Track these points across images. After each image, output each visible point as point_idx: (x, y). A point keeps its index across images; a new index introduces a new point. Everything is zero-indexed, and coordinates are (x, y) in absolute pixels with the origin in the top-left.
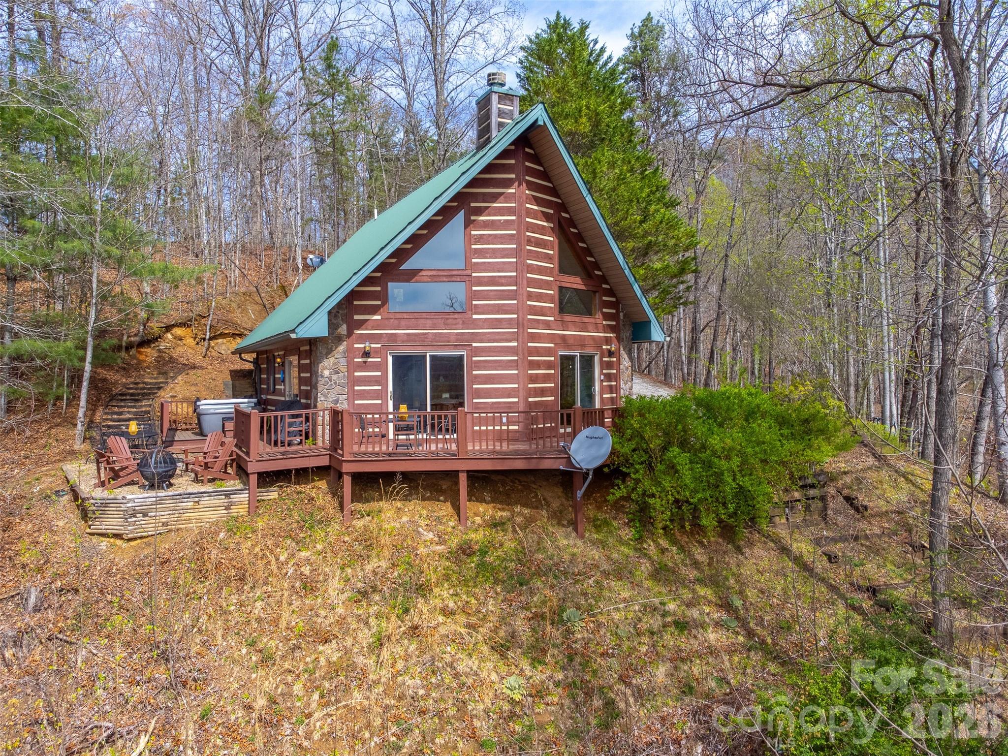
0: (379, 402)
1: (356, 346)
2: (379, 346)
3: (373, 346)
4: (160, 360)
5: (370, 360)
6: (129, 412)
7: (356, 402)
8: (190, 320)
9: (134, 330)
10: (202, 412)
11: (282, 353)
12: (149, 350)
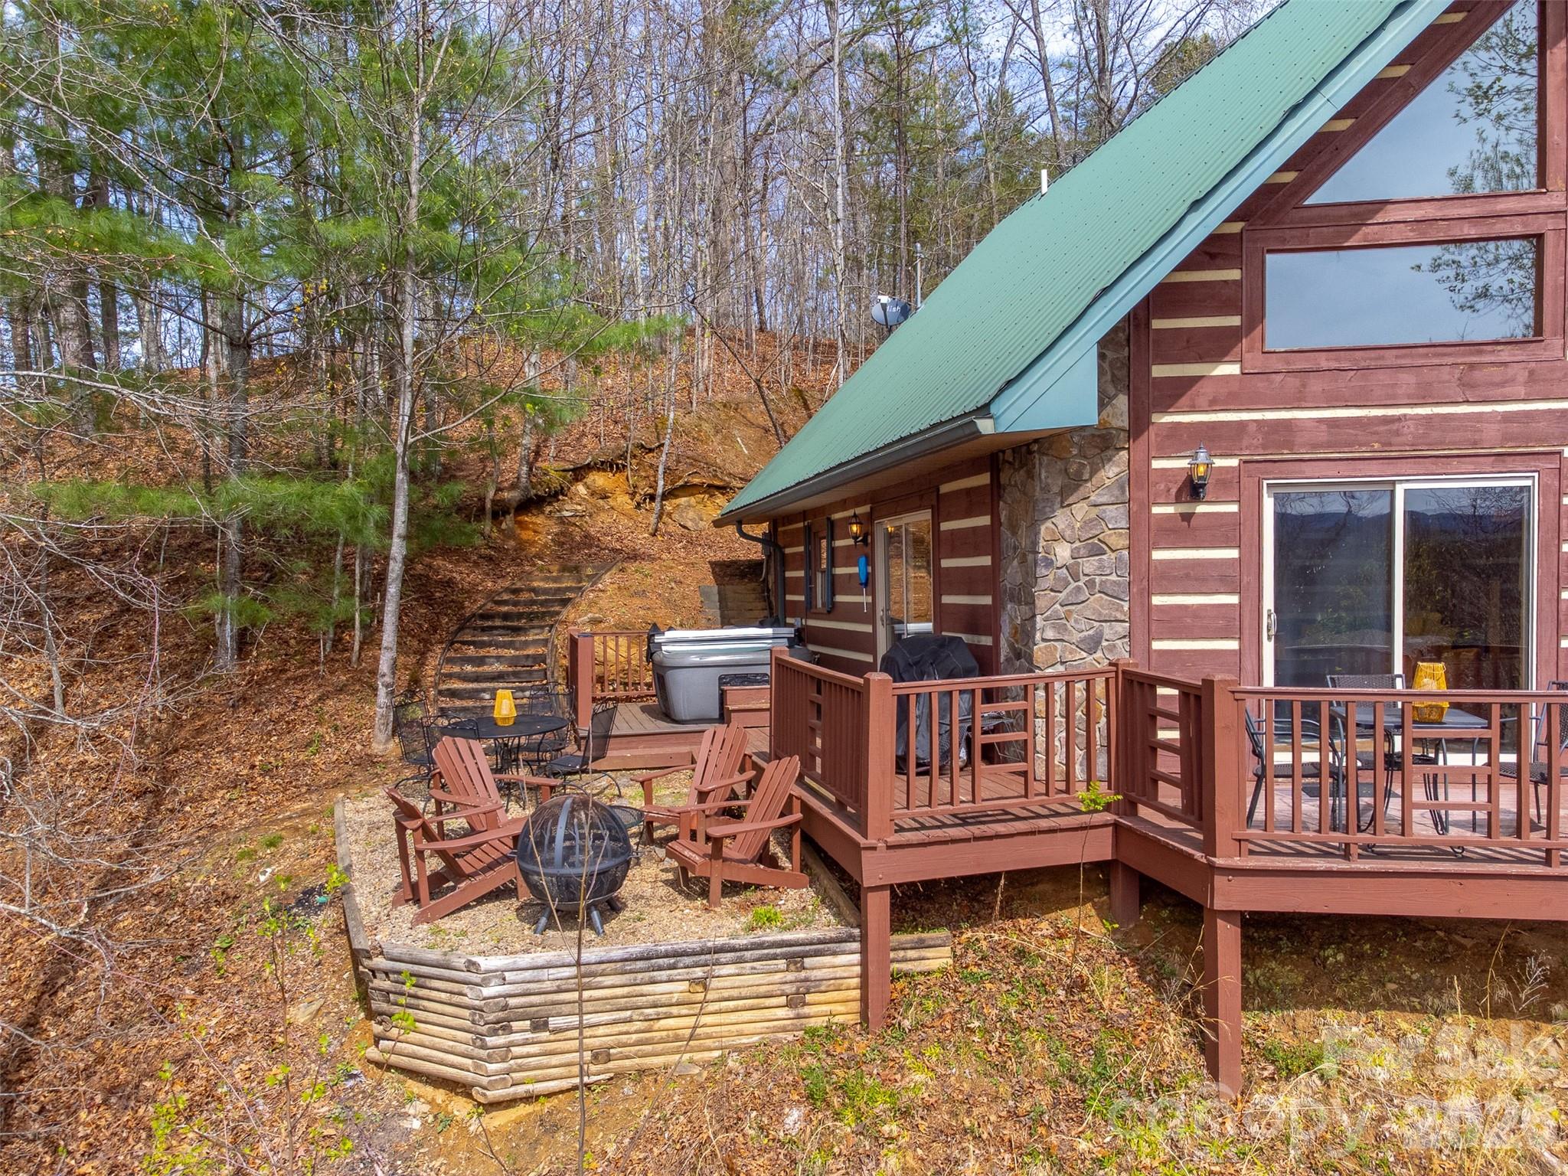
0: (1233, 645)
1: (1157, 464)
2: (1234, 462)
3: (1219, 462)
4: (563, 540)
5: (1201, 509)
6: (498, 658)
7: (1157, 645)
8: (623, 456)
9: (510, 476)
10: (669, 663)
11: (863, 510)
12: (540, 520)
